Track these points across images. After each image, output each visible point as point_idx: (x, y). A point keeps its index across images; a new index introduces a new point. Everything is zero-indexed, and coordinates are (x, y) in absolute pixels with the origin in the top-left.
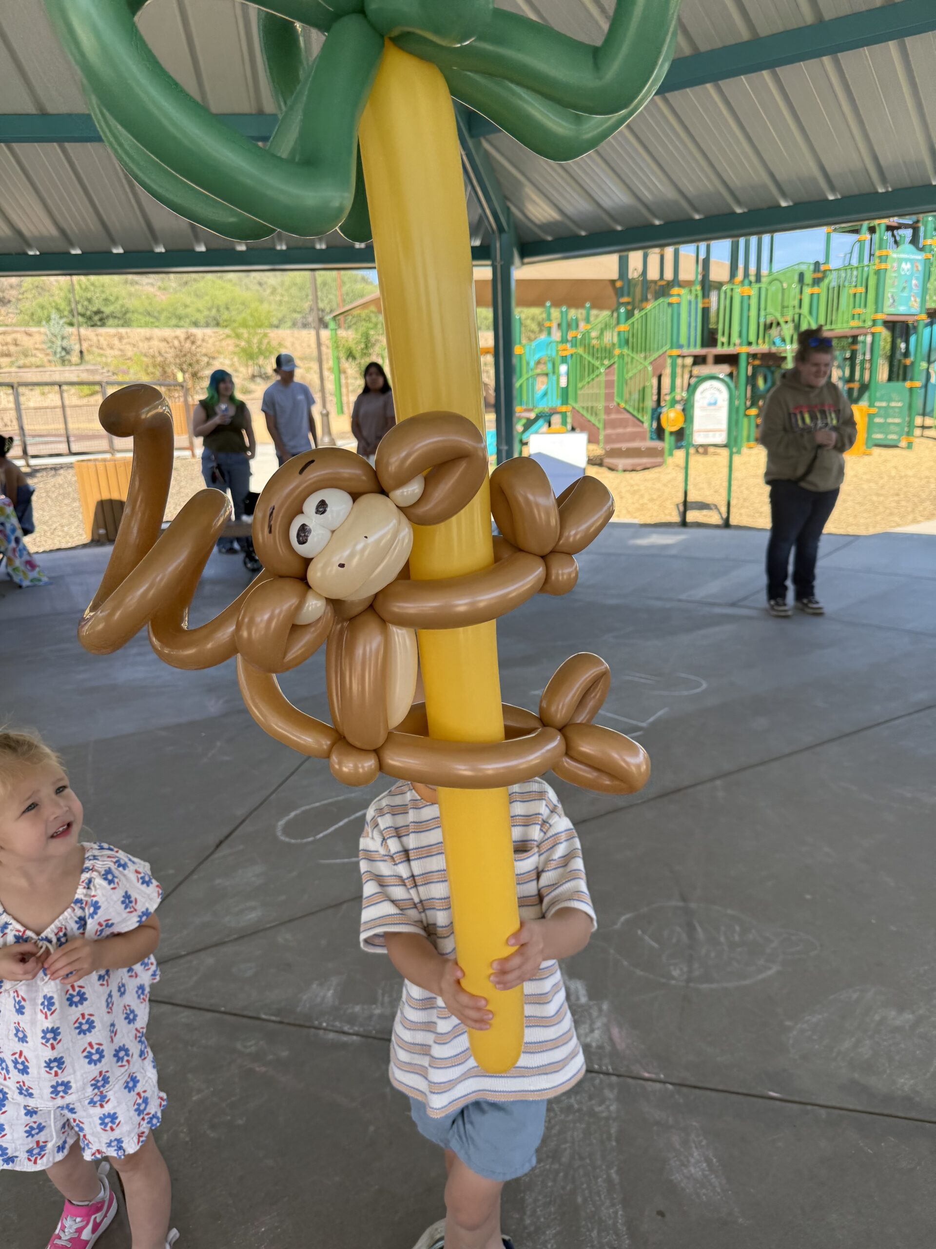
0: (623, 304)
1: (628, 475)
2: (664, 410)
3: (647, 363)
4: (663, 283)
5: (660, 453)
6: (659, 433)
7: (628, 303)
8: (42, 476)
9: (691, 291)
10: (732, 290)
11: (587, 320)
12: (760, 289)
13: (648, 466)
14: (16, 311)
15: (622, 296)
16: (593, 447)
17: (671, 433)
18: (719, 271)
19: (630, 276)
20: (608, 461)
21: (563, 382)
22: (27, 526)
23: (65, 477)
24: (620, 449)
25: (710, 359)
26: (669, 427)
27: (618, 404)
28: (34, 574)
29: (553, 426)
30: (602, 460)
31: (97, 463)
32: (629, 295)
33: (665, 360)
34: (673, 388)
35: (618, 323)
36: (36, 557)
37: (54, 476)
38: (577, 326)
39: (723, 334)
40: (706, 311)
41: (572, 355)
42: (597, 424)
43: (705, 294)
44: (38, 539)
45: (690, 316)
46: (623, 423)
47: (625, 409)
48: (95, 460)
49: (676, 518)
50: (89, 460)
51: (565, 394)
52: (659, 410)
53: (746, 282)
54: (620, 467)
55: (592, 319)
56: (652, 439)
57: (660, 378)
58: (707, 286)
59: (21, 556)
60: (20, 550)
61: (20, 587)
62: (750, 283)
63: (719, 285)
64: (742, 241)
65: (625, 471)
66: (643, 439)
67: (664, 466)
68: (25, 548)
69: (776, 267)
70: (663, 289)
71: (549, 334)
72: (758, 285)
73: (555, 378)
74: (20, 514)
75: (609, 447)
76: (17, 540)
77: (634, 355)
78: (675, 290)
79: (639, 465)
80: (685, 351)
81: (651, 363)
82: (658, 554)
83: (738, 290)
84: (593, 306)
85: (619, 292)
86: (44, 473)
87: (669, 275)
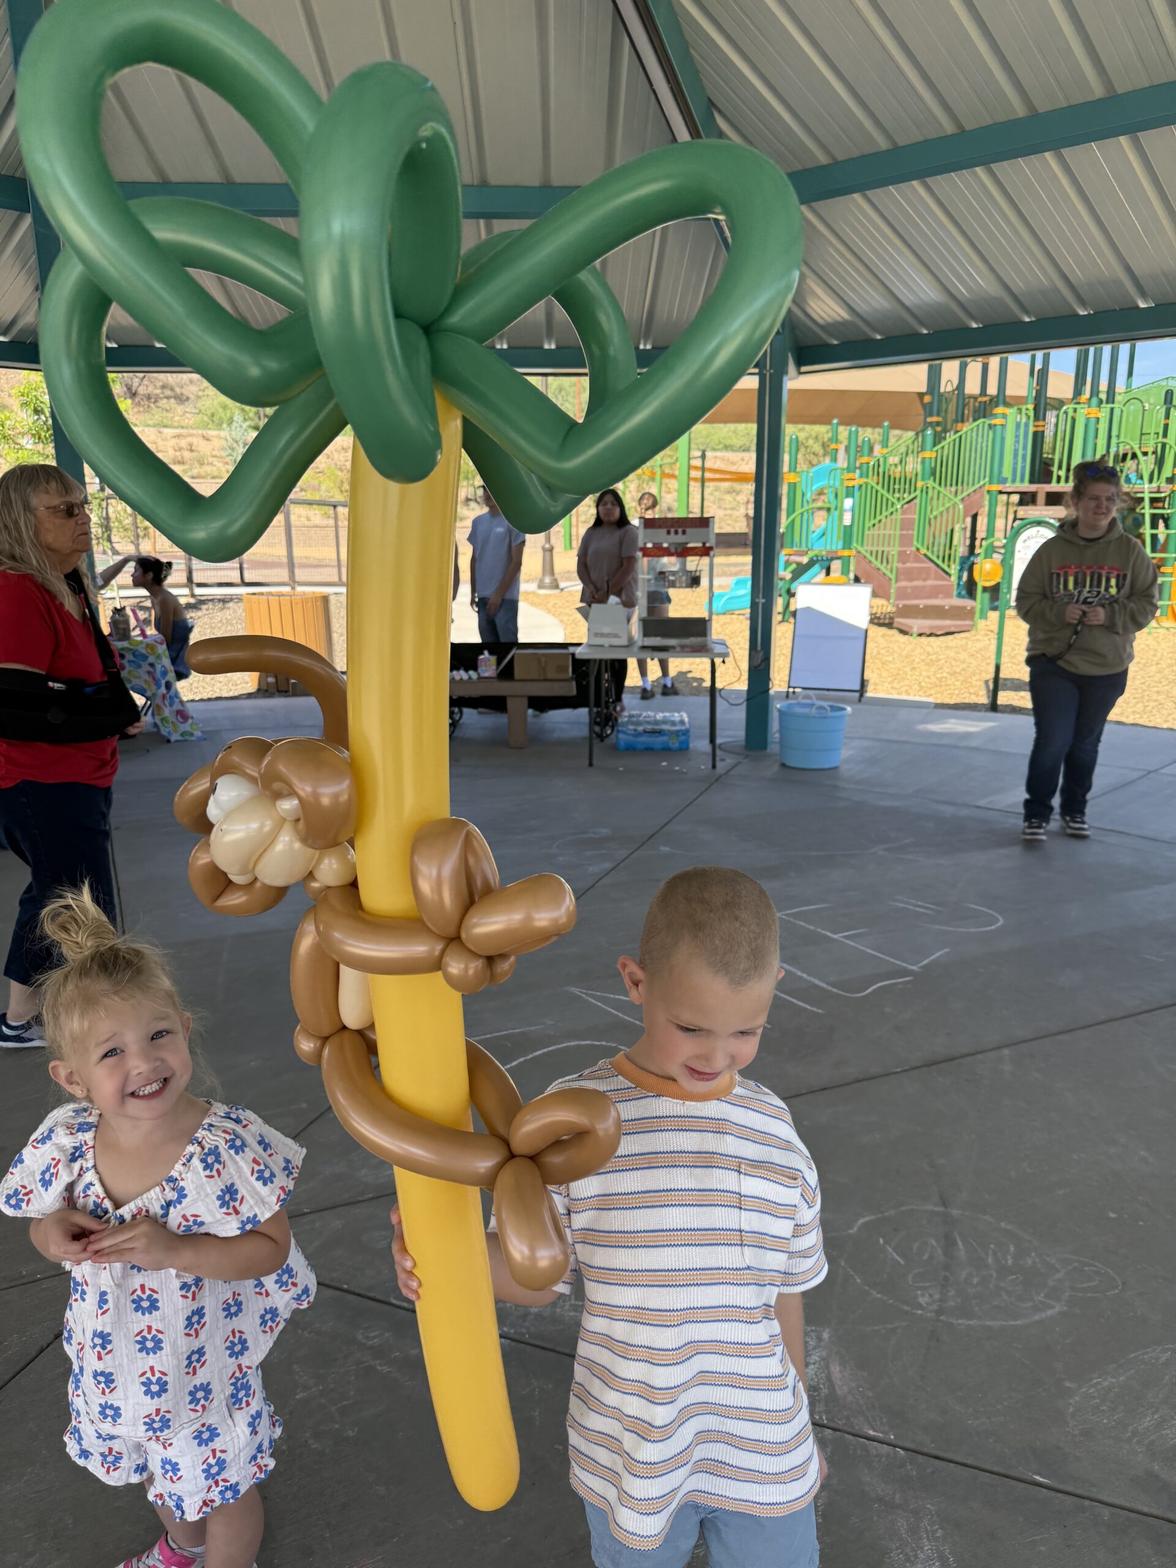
0: (931, 424)
1: (924, 640)
2: (978, 560)
3: (957, 500)
4: (984, 399)
5: (970, 614)
6: (970, 588)
7: (938, 424)
8: (207, 610)
9: (1020, 410)
10: (1075, 410)
11: (885, 443)
12: (1112, 410)
13: (953, 629)
14: (194, 411)
15: (931, 415)
16: (880, 602)
17: (985, 589)
18: (1060, 385)
19: (942, 390)
20: (899, 621)
21: (847, 520)
22: (181, 669)
23: (235, 611)
24: (917, 606)
25: (1041, 498)
26: (982, 582)
27: (918, 550)
28: (186, 727)
29: (832, 574)
30: (891, 618)
31: (270, 598)
32: (938, 415)
33: (982, 496)
34: (991, 531)
35: (923, 449)
36: (189, 705)
37: (222, 609)
38: (871, 449)
39: (1060, 467)
40: (1038, 437)
41: (860, 487)
42: (888, 573)
43: (1039, 414)
44: (195, 685)
45: (1017, 442)
46: (922, 574)
47: (925, 555)
48: (270, 594)
49: (983, 699)
50: (262, 594)
51: (848, 534)
52: (972, 559)
53: (1095, 400)
54: (915, 630)
55: (892, 440)
56: (959, 595)
57: (975, 518)
58: (1042, 404)
59: (171, 705)
60: (170, 697)
61: (169, 741)
62: (1101, 402)
63: (1059, 403)
64: (1092, 349)
65: (920, 635)
66: (948, 595)
67: (973, 632)
68: (177, 695)
69: (1136, 381)
70: (984, 408)
71: (835, 460)
72: (1110, 406)
73: (837, 513)
74: (174, 655)
75: (901, 604)
76: (168, 686)
77: (942, 489)
78: (1000, 410)
79: (940, 628)
80: (1009, 487)
81: (963, 499)
82: (953, 745)
83: (1083, 411)
84: (893, 426)
85: (928, 410)
86: (210, 605)
87: (992, 389)
